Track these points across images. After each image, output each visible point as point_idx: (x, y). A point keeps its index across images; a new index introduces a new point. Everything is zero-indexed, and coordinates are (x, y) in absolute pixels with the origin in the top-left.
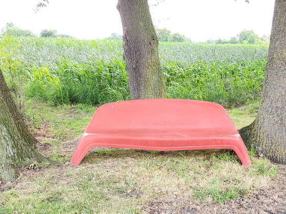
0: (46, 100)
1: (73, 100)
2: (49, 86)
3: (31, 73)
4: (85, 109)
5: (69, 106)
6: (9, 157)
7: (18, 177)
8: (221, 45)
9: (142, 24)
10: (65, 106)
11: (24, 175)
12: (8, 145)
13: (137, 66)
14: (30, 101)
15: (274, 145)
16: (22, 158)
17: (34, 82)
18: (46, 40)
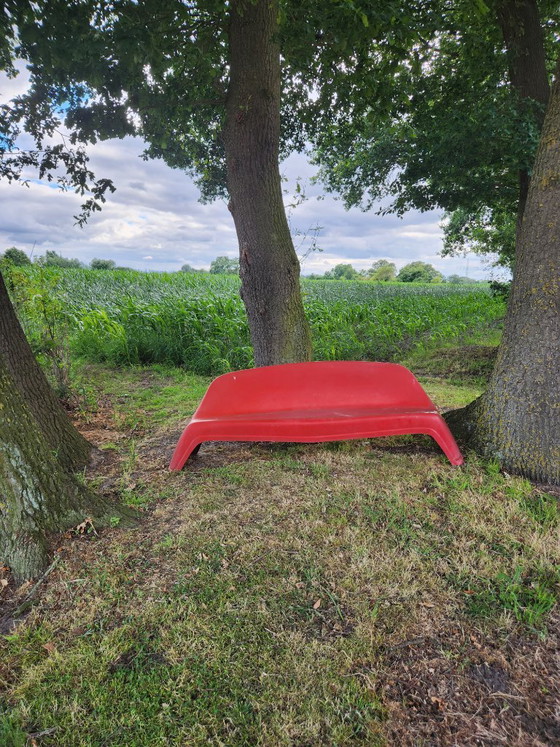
0: (103, 359)
1: (146, 358)
2: (108, 339)
3: (79, 320)
4: (164, 373)
5: (140, 368)
6: (27, 514)
7: (49, 564)
8: (315, 281)
9: (275, 237)
10: (133, 367)
11: (65, 555)
12: (25, 487)
13: (266, 311)
14: (79, 361)
15: (526, 450)
16: (59, 512)
17: (84, 332)
18: (99, 273)
